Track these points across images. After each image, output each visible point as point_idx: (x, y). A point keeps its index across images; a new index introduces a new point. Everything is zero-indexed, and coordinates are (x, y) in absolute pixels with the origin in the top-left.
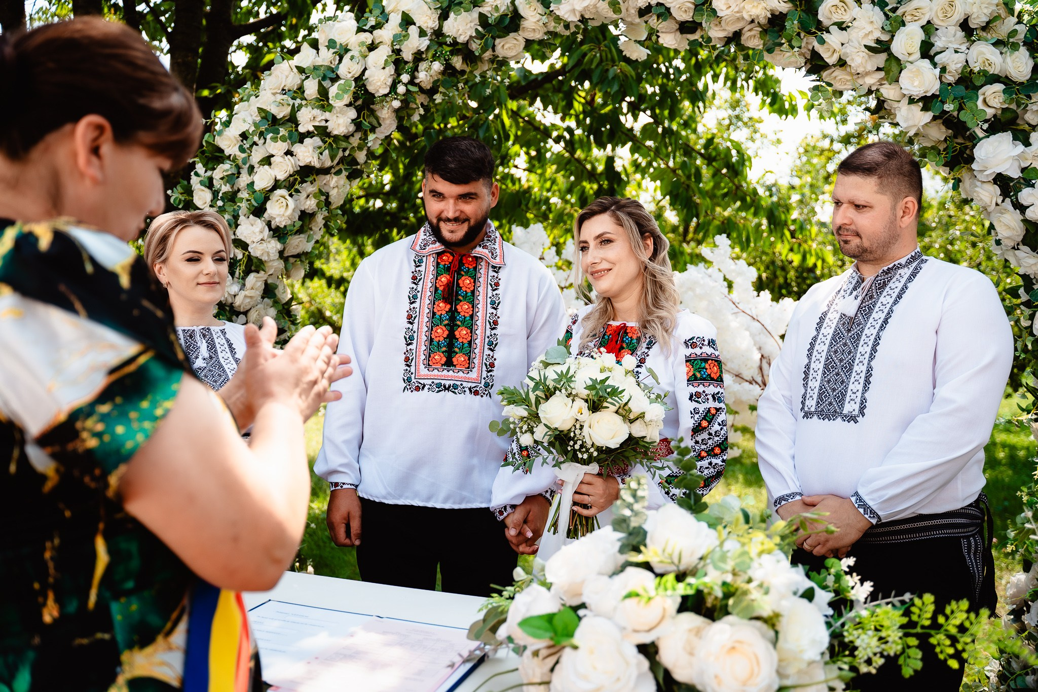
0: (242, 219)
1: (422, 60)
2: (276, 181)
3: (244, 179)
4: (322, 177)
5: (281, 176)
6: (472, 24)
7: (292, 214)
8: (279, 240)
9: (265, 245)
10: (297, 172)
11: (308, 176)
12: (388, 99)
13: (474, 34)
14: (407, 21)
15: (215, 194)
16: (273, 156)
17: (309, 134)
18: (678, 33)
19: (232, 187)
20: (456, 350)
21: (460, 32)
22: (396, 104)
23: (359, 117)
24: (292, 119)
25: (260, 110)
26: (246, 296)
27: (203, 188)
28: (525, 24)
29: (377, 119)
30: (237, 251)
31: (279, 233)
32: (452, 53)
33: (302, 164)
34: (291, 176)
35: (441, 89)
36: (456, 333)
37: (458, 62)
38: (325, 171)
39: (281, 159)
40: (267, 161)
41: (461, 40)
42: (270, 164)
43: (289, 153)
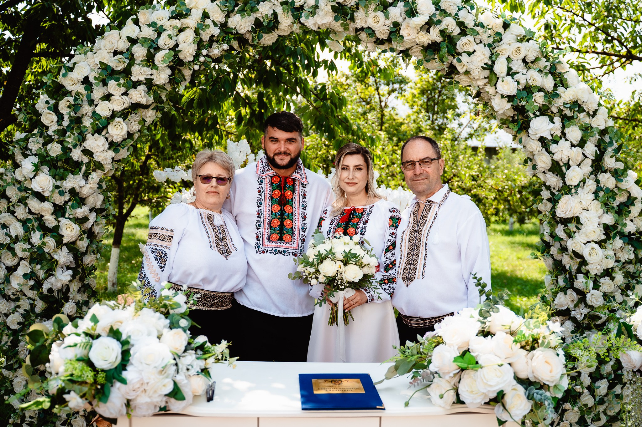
0: (89, 136)
1: (214, 41)
2: (113, 111)
3: (86, 109)
4: (142, 110)
5: (118, 108)
6: (250, 24)
7: (124, 135)
8: (114, 151)
9: (105, 153)
10: (130, 106)
11: (135, 110)
12: (192, 64)
13: (250, 29)
14: (205, 16)
15: (60, 117)
16: (113, 95)
17: (138, 83)
18: (374, 44)
19: (76, 114)
20: (285, 232)
21: (242, 27)
22: (197, 67)
23: (173, 74)
24: (127, 72)
25: (101, 63)
26: (91, 188)
27: (51, 112)
28: (281, 26)
29: (183, 75)
30: (84, 157)
31: (113, 146)
32: (235, 39)
33: (133, 102)
34: (125, 109)
35: (224, 60)
36: (285, 223)
37: (235, 44)
38: (146, 107)
39: (119, 98)
40: (107, 97)
41: (242, 32)
42: (110, 101)
43: (126, 94)
